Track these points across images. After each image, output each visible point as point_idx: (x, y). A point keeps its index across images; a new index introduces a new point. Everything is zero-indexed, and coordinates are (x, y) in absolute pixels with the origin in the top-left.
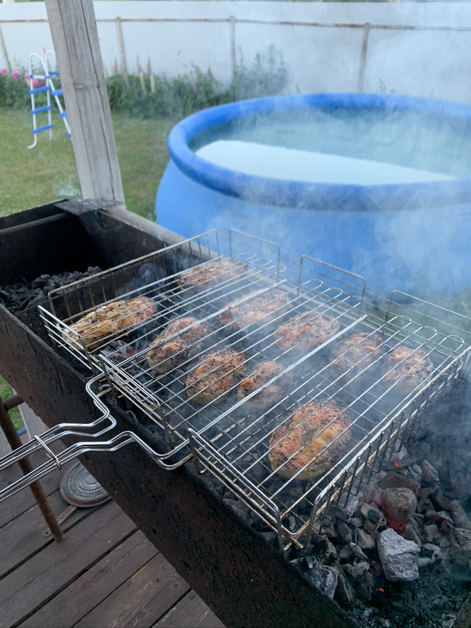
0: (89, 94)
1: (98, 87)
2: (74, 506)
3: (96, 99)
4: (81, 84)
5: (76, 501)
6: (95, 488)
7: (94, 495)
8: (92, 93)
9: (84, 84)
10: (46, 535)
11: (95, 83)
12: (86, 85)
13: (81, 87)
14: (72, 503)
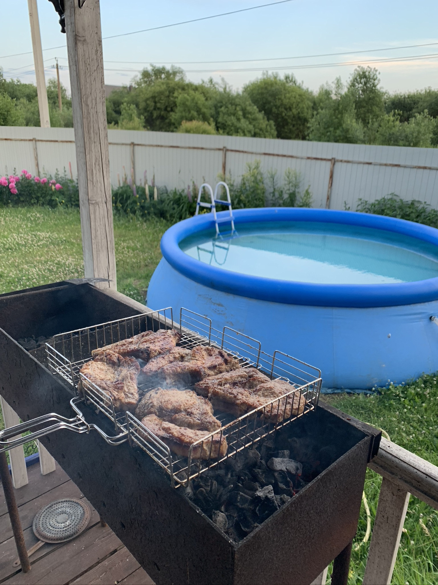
0: (99, 207)
1: (106, 203)
2: (43, 541)
3: (104, 210)
4: (94, 200)
5: (45, 537)
6: (63, 527)
7: (62, 533)
8: (101, 207)
9: (96, 200)
10: (15, 565)
11: (104, 200)
12: (97, 201)
13: (93, 202)
14: (41, 539)
